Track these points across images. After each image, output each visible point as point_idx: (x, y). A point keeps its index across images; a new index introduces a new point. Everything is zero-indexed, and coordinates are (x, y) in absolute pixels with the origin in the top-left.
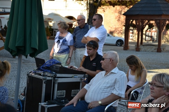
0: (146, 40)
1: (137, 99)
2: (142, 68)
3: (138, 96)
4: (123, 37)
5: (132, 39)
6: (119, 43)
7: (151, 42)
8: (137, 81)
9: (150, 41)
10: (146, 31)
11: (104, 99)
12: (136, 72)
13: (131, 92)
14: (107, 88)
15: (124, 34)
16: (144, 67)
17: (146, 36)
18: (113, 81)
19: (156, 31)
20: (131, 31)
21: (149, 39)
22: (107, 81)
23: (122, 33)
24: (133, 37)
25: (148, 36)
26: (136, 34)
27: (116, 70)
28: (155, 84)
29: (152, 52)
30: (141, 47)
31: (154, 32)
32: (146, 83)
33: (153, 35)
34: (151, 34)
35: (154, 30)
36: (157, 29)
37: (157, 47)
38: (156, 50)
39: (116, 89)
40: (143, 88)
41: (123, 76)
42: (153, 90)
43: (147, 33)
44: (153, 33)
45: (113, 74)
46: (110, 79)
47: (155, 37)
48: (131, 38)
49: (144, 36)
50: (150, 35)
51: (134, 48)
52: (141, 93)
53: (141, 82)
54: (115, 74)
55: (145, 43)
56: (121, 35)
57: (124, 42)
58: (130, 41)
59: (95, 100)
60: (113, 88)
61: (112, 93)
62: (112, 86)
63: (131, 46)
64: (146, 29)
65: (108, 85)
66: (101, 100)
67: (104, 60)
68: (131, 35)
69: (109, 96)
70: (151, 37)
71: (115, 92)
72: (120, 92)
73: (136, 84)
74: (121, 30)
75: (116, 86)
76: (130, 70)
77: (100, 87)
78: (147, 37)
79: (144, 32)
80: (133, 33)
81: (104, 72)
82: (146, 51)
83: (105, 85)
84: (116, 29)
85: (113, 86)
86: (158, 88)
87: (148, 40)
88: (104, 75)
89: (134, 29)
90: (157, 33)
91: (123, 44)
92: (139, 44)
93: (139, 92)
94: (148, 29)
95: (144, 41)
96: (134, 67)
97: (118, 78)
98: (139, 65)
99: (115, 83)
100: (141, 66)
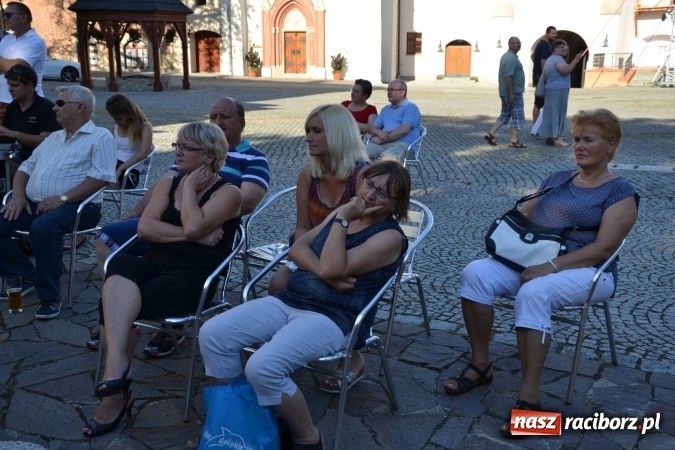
0: (126, 67)
1: (136, 185)
2: (141, 120)
3: (138, 180)
4: (75, 61)
5: (96, 66)
6: (68, 75)
7: (138, 70)
8: (134, 149)
9: (135, 68)
10: (125, 46)
11: (71, 190)
12: (131, 130)
13: (124, 172)
14: (76, 167)
15: (76, 55)
16: (146, 118)
17: (126, 57)
18: (87, 151)
19: (145, 47)
20: (91, 48)
21: (133, 63)
22: (73, 151)
23: (70, 53)
24: (98, 60)
25: (131, 58)
26: (103, 55)
27: (89, 127)
28: (184, 144)
29: (144, 90)
30: (120, 81)
31: (142, 49)
32: (151, 151)
33: (140, 55)
34: (137, 52)
35: (141, 44)
36: (146, 42)
37: (153, 81)
38: (152, 87)
39: (97, 166)
40: (147, 163)
41: (106, 138)
42: (181, 158)
43: (128, 51)
44: (140, 51)
45: (84, 136)
46: (80, 147)
47: (146, 61)
48: (92, 62)
49: (122, 59)
50: (134, 55)
51: (105, 85)
52: (144, 172)
53: (143, 150)
54: (88, 136)
55: (126, 73)
56: (69, 57)
57: (80, 72)
58: (93, 69)
59: (51, 194)
60: (87, 165)
61: (88, 177)
62: (85, 162)
63: (96, 80)
64: (123, 42)
65: (78, 160)
66: (65, 194)
67: (65, 106)
68: (92, 55)
69: (83, 182)
70: (137, 59)
71: (93, 174)
72: (106, 173)
73: (132, 155)
74: (69, 46)
75: (96, 161)
76: (116, 126)
77: (59, 166)
78: (128, 61)
79: (122, 50)
80: (96, 52)
81: (61, 133)
82: (130, 90)
83: (69, 161)
84: (55, 42)
85: (88, 162)
86: (192, 153)
87: (131, 67)
88: (63, 139)
89: (98, 43)
90: (148, 51)
91: (78, 76)
92: (115, 75)
93: (140, 170)
94: (128, 42)
95: (123, 68)
96: (124, 119)
97: (96, 143)
98: (134, 115)
99: (91, 153)
100: (140, 118)
